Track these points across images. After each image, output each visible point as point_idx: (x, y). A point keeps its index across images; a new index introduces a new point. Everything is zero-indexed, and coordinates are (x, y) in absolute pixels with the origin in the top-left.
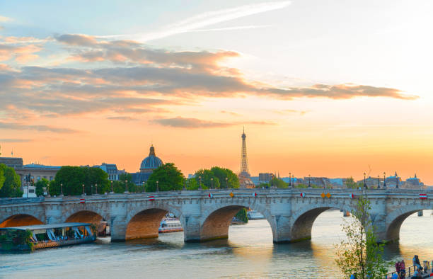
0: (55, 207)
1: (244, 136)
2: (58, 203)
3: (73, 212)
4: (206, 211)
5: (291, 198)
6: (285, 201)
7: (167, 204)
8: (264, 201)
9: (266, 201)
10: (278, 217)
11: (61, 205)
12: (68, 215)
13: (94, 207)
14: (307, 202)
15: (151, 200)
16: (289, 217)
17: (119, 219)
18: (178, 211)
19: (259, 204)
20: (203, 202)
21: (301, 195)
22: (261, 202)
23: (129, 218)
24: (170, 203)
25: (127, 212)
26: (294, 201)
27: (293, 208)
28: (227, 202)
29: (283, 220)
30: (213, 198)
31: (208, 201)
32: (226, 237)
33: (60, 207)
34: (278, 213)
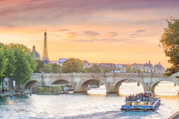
0: (48, 78)
1: (45, 34)
2: (50, 76)
3: (56, 80)
4: (116, 81)
5: (152, 76)
6: (150, 77)
7: (99, 78)
8: (141, 77)
9: (142, 78)
10: (147, 84)
11: (51, 77)
12: (53, 81)
13: (65, 78)
14: (158, 78)
15: (92, 76)
16: (151, 84)
17: (78, 83)
18: (104, 81)
19: (139, 79)
20: (115, 77)
21: (156, 75)
22: (139, 78)
23: (82, 83)
24: (100, 77)
25: (81, 81)
26: (153, 78)
27: (152, 80)
28: (125, 77)
29: (149, 85)
30: (119, 76)
31: (117, 77)
32: (118, 92)
33: (50, 78)
34: (147, 82)
